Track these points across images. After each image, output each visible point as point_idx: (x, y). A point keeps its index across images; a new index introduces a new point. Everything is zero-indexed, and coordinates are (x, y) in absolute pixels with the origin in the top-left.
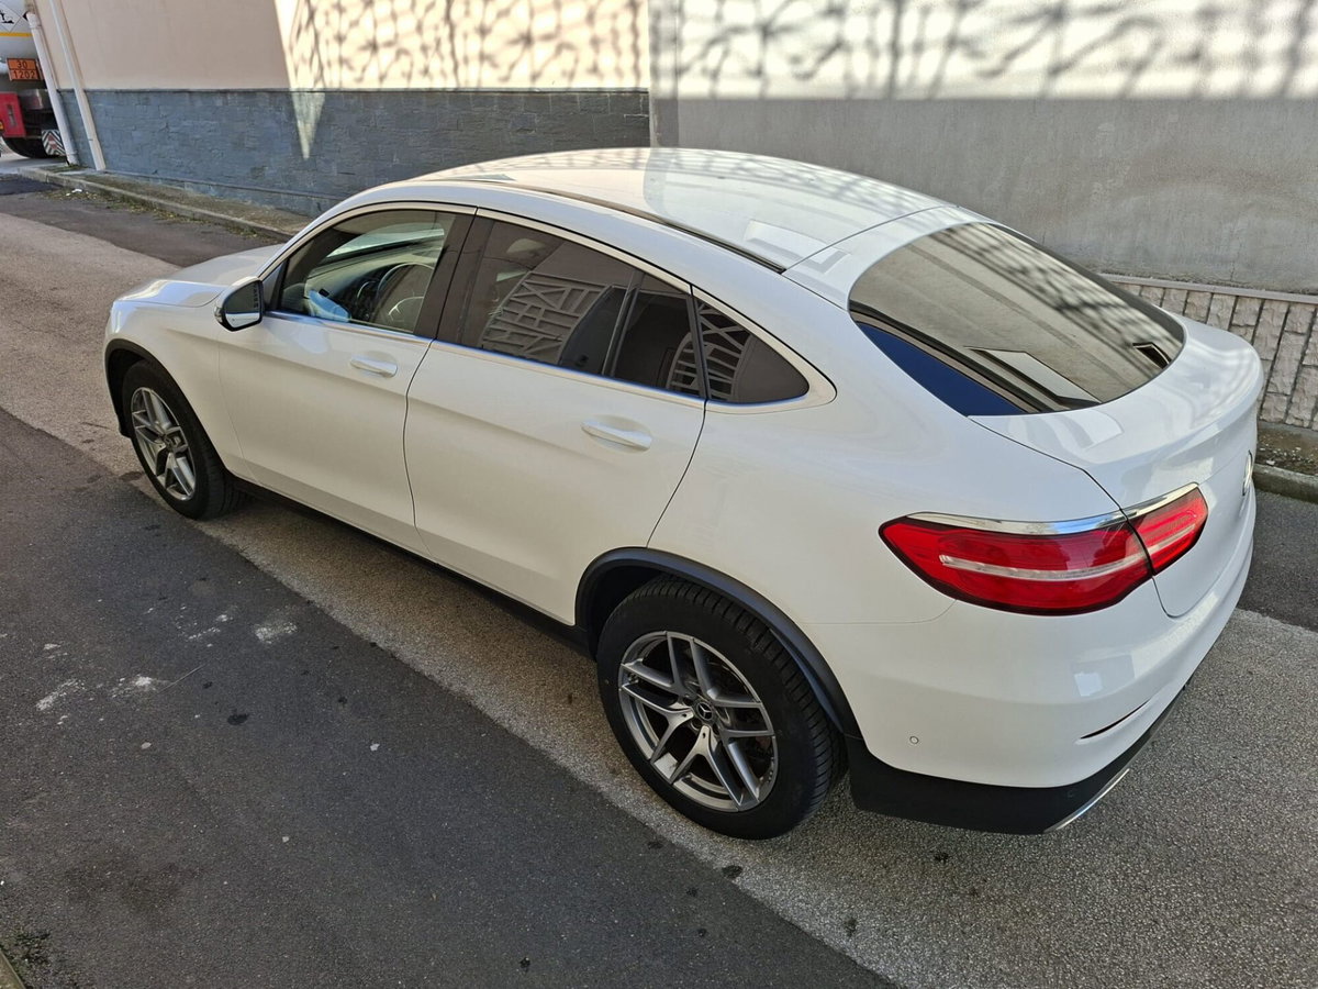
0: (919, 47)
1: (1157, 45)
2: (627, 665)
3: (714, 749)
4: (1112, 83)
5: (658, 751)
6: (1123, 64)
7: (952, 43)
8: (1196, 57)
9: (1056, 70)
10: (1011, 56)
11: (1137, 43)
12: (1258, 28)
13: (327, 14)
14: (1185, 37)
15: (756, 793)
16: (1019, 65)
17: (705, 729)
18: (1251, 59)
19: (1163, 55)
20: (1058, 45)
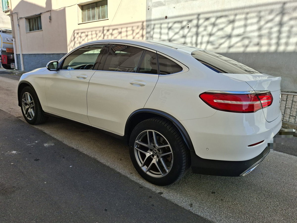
0: (201, 43)
1: (250, 42)
2: (136, 141)
3: (157, 161)
4: (241, 50)
5: (143, 164)
6: (243, 46)
7: (208, 42)
8: (258, 44)
9: (230, 47)
10: (221, 44)
11: (246, 42)
12: (270, 39)
13: (78, 38)
14: (256, 40)
15: (167, 171)
16: (222, 46)
17: (155, 157)
18: (269, 45)
19: (252, 44)
20: (230, 42)
